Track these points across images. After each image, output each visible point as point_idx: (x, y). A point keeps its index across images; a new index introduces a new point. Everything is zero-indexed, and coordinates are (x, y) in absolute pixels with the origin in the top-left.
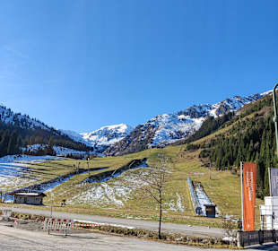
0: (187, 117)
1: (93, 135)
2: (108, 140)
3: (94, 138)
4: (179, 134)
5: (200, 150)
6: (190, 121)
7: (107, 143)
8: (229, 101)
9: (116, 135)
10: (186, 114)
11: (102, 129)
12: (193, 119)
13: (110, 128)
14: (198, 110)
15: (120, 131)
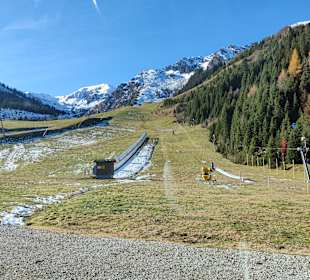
0: (176, 73)
1: (69, 98)
2: (88, 103)
3: (71, 101)
4: (167, 91)
5: (177, 105)
6: (179, 77)
7: (87, 107)
8: (223, 51)
9: (96, 97)
10: (175, 69)
11: (80, 90)
12: (183, 75)
13: (90, 88)
14: (189, 64)
15: (101, 92)
